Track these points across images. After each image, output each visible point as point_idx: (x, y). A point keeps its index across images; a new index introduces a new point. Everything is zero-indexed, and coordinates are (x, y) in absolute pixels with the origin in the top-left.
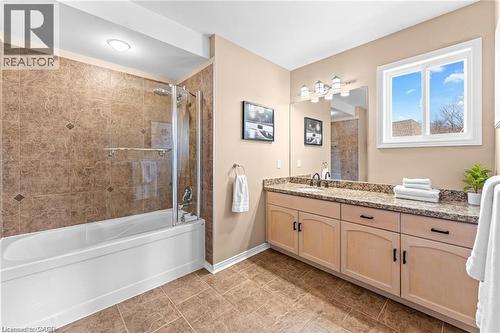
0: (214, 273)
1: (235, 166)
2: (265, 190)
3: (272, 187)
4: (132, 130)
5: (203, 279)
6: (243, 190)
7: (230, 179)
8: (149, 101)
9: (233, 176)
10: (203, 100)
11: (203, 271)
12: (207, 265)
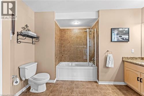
0: (99, 84)
1: (107, 51)
2: (123, 61)
3: (126, 60)
4: (80, 42)
5: (95, 84)
6: (111, 59)
7: (106, 55)
8: (84, 34)
9: (106, 54)
10: (97, 31)
11: (96, 82)
12: (97, 81)
